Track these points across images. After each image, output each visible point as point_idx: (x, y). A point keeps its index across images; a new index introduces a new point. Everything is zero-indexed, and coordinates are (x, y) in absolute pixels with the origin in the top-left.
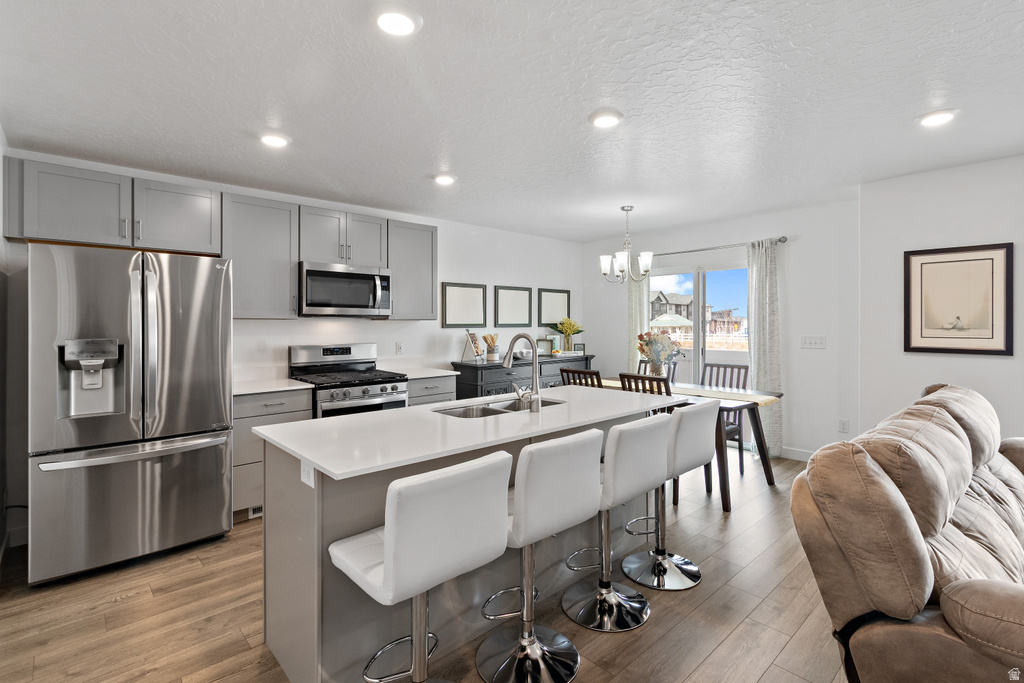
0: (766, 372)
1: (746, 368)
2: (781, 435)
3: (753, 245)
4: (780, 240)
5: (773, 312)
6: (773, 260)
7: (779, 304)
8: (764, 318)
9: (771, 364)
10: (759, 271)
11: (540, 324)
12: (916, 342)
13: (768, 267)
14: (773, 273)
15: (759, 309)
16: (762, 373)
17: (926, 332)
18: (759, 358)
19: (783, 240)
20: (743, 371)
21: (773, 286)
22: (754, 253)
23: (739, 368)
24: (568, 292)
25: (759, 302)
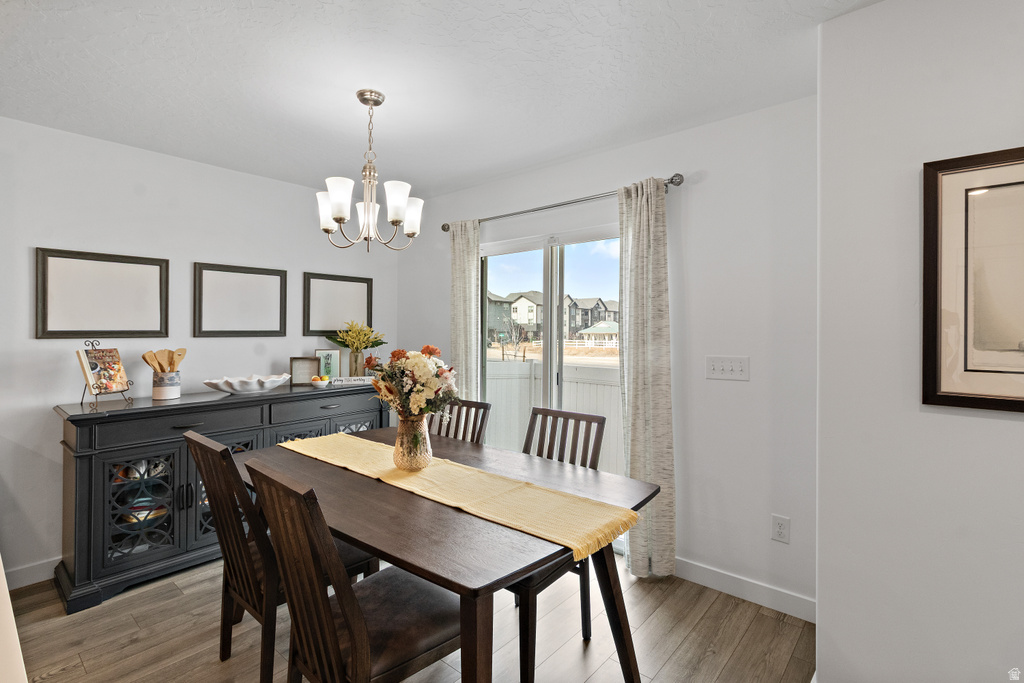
0: (646, 422)
1: (601, 422)
2: (672, 538)
3: (628, 192)
4: (671, 181)
5: (660, 313)
6: (660, 218)
7: (670, 297)
8: (644, 323)
9: (656, 407)
10: (637, 238)
11: (307, 331)
12: (952, 381)
13: (652, 229)
14: (659, 241)
15: (636, 307)
16: (640, 423)
17: (977, 358)
18: (636, 396)
19: (677, 180)
20: (594, 426)
21: (660, 264)
22: (629, 206)
23: (589, 419)
24: (369, 282)
25: (637, 294)
